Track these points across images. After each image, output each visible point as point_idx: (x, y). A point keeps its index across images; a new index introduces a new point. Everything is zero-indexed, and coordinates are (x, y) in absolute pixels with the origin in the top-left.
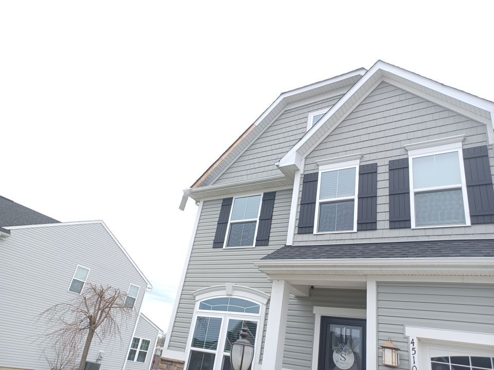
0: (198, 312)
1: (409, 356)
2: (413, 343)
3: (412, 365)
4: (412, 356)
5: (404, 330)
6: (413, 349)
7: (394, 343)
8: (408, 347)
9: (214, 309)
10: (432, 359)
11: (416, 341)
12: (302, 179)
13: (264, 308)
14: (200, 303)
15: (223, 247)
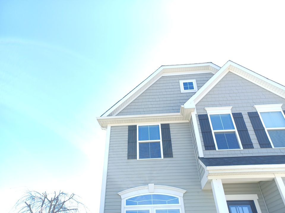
0: (125, 208)
9: (140, 204)
12: (198, 118)
13: (182, 198)
14: (126, 200)
15: (136, 158)
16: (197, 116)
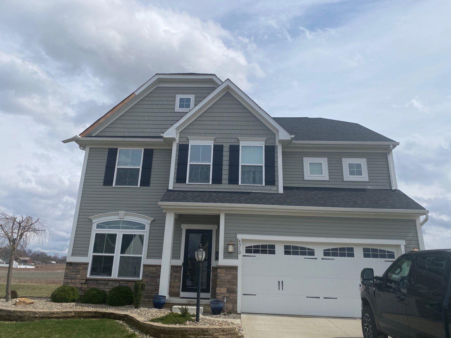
0: (95, 231)
1: (238, 247)
2: (240, 241)
3: (239, 251)
4: (239, 247)
5: (236, 236)
6: (240, 244)
7: (233, 242)
8: (238, 243)
9: (109, 228)
10: (246, 247)
11: (241, 241)
12: (178, 147)
13: (149, 226)
14: (97, 224)
15: (112, 185)
16: (178, 145)
